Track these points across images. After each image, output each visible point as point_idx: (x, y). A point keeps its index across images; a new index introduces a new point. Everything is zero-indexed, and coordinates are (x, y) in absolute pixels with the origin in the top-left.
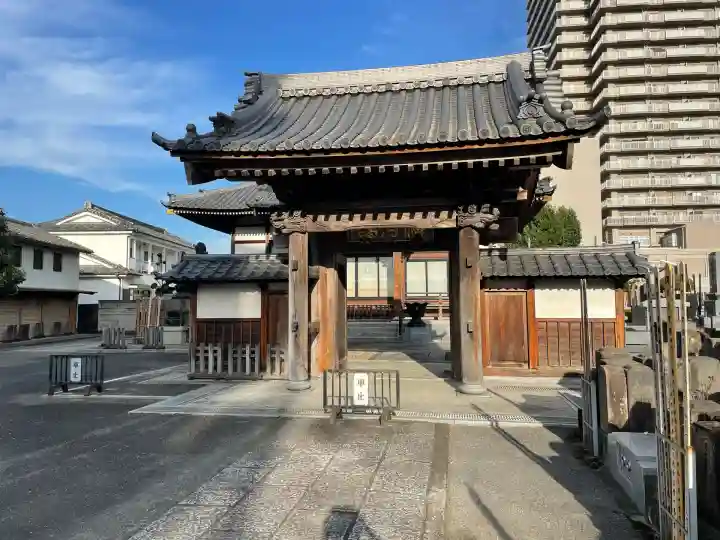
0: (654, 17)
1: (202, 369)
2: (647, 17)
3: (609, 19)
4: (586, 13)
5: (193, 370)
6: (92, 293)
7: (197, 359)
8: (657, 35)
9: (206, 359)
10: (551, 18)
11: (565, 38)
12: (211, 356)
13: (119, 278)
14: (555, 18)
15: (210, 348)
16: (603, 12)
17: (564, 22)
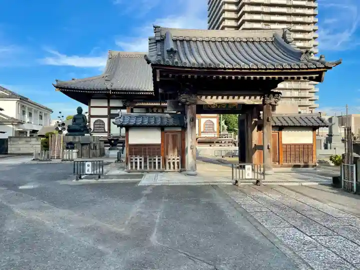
0: (266, 9)
1: (134, 167)
2: (262, 9)
3: (247, 8)
4: (236, 4)
5: (130, 168)
6: (4, 133)
7: (132, 163)
8: (267, 18)
9: (136, 163)
10: (220, 4)
11: (226, 15)
12: (138, 161)
13: (13, 125)
14: (222, 5)
15: (138, 158)
16: (244, 4)
17: (226, 7)
